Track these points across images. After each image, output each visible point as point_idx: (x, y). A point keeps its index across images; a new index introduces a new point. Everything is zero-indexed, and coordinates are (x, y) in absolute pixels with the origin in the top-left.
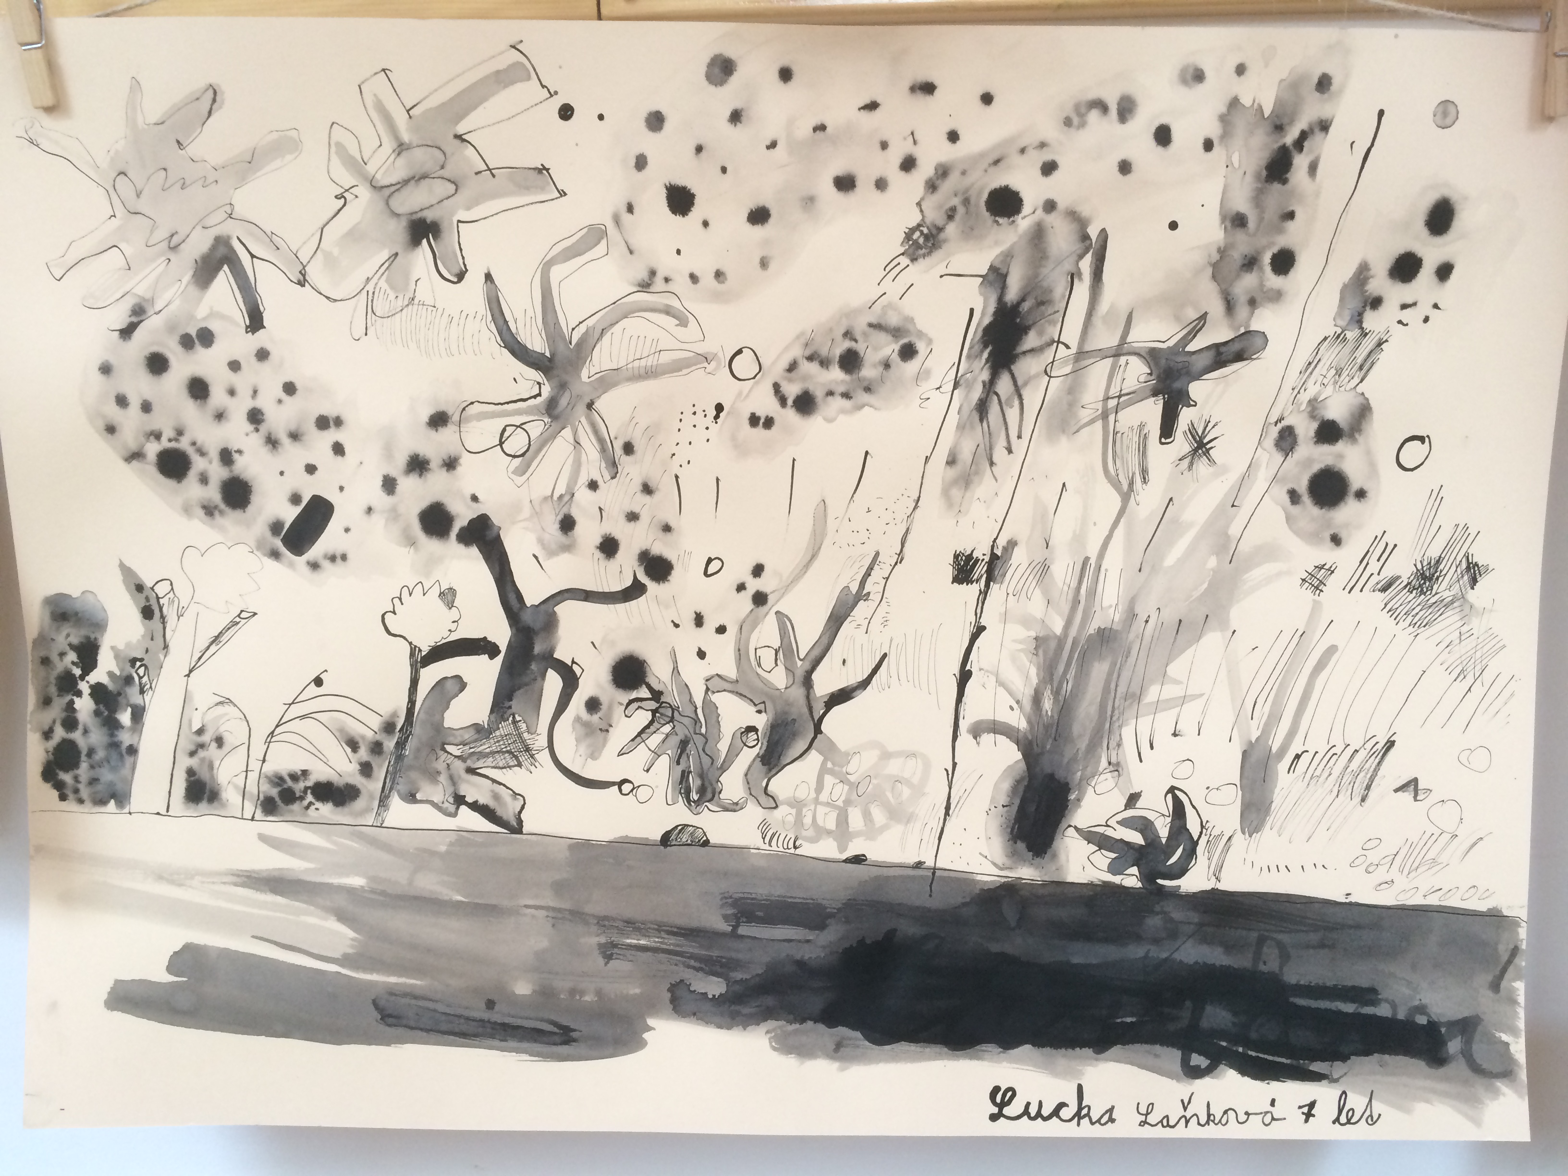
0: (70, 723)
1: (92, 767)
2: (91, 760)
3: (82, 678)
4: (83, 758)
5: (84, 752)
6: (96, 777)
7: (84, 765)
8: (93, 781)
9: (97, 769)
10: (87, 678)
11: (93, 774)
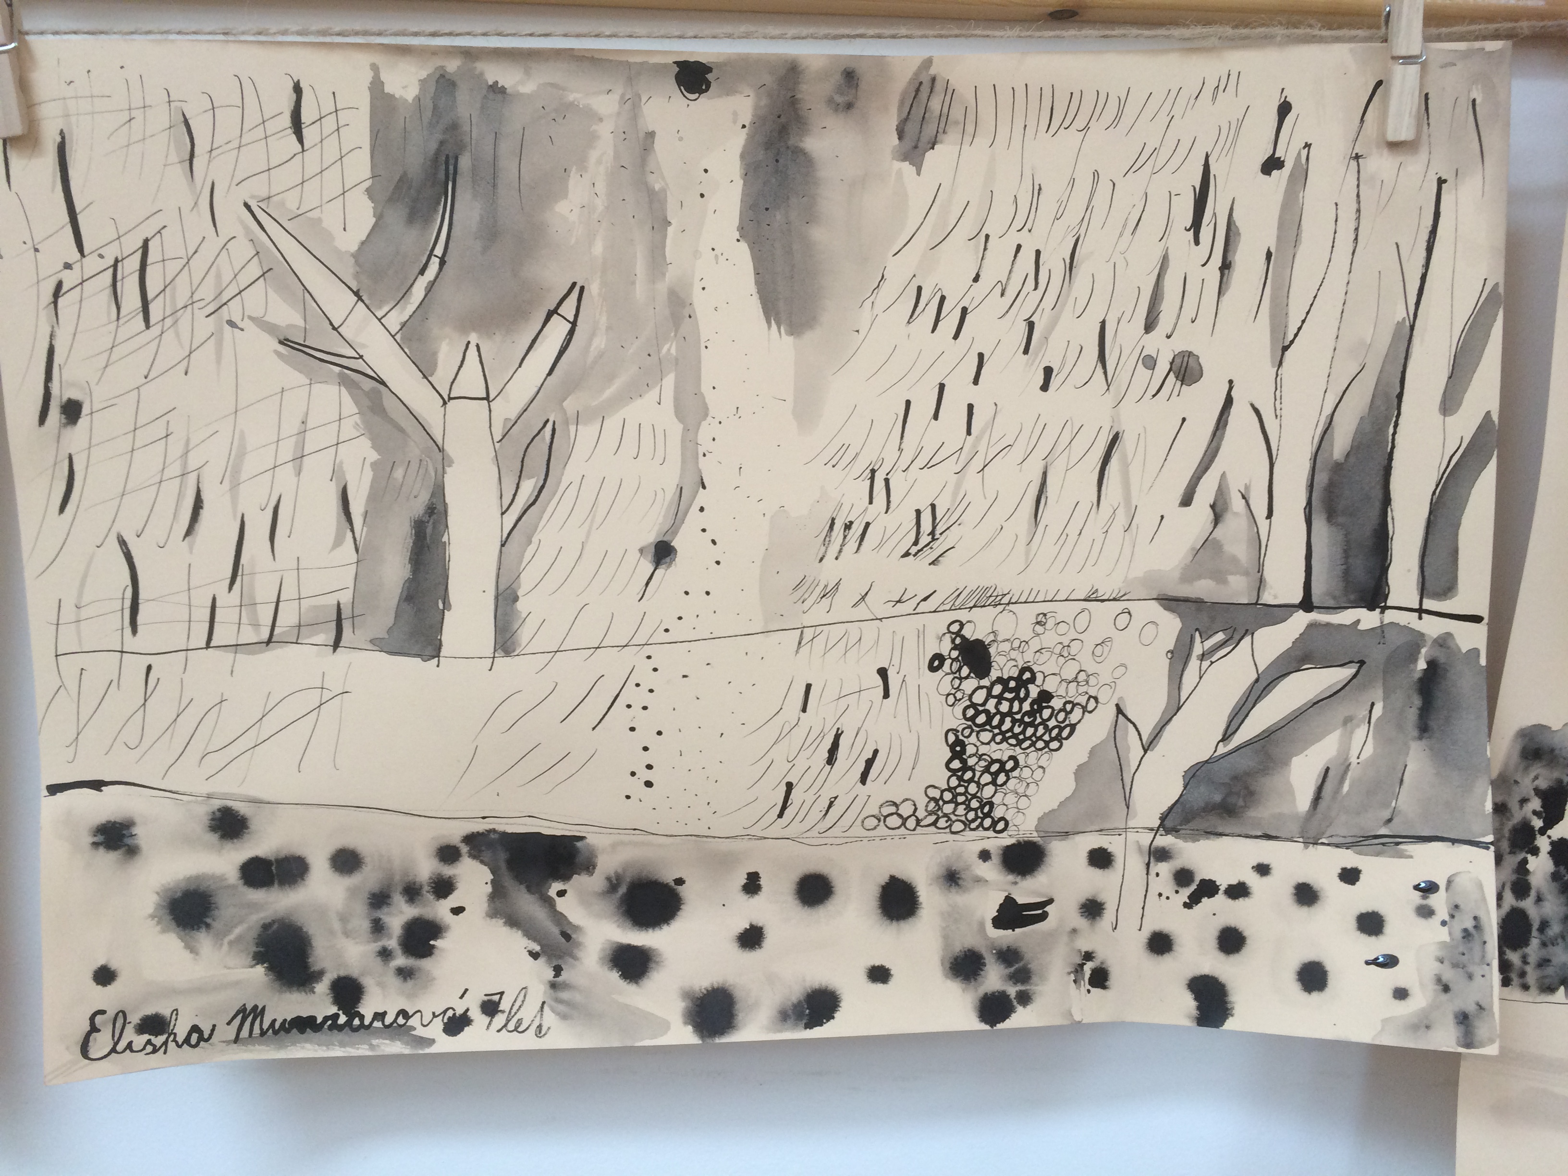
0: (1521, 887)
1: (1544, 944)
2: (1543, 937)
3: (1543, 831)
4: (1535, 933)
5: (1536, 925)
6: (1548, 957)
7: (1535, 942)
8: (1544, 963)
9: (1550, 948)
10: (1549, 832)
11: (1544, 953)
